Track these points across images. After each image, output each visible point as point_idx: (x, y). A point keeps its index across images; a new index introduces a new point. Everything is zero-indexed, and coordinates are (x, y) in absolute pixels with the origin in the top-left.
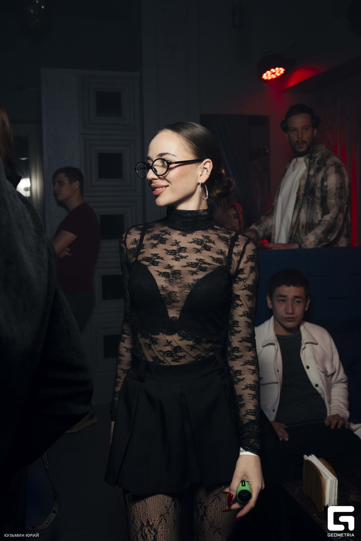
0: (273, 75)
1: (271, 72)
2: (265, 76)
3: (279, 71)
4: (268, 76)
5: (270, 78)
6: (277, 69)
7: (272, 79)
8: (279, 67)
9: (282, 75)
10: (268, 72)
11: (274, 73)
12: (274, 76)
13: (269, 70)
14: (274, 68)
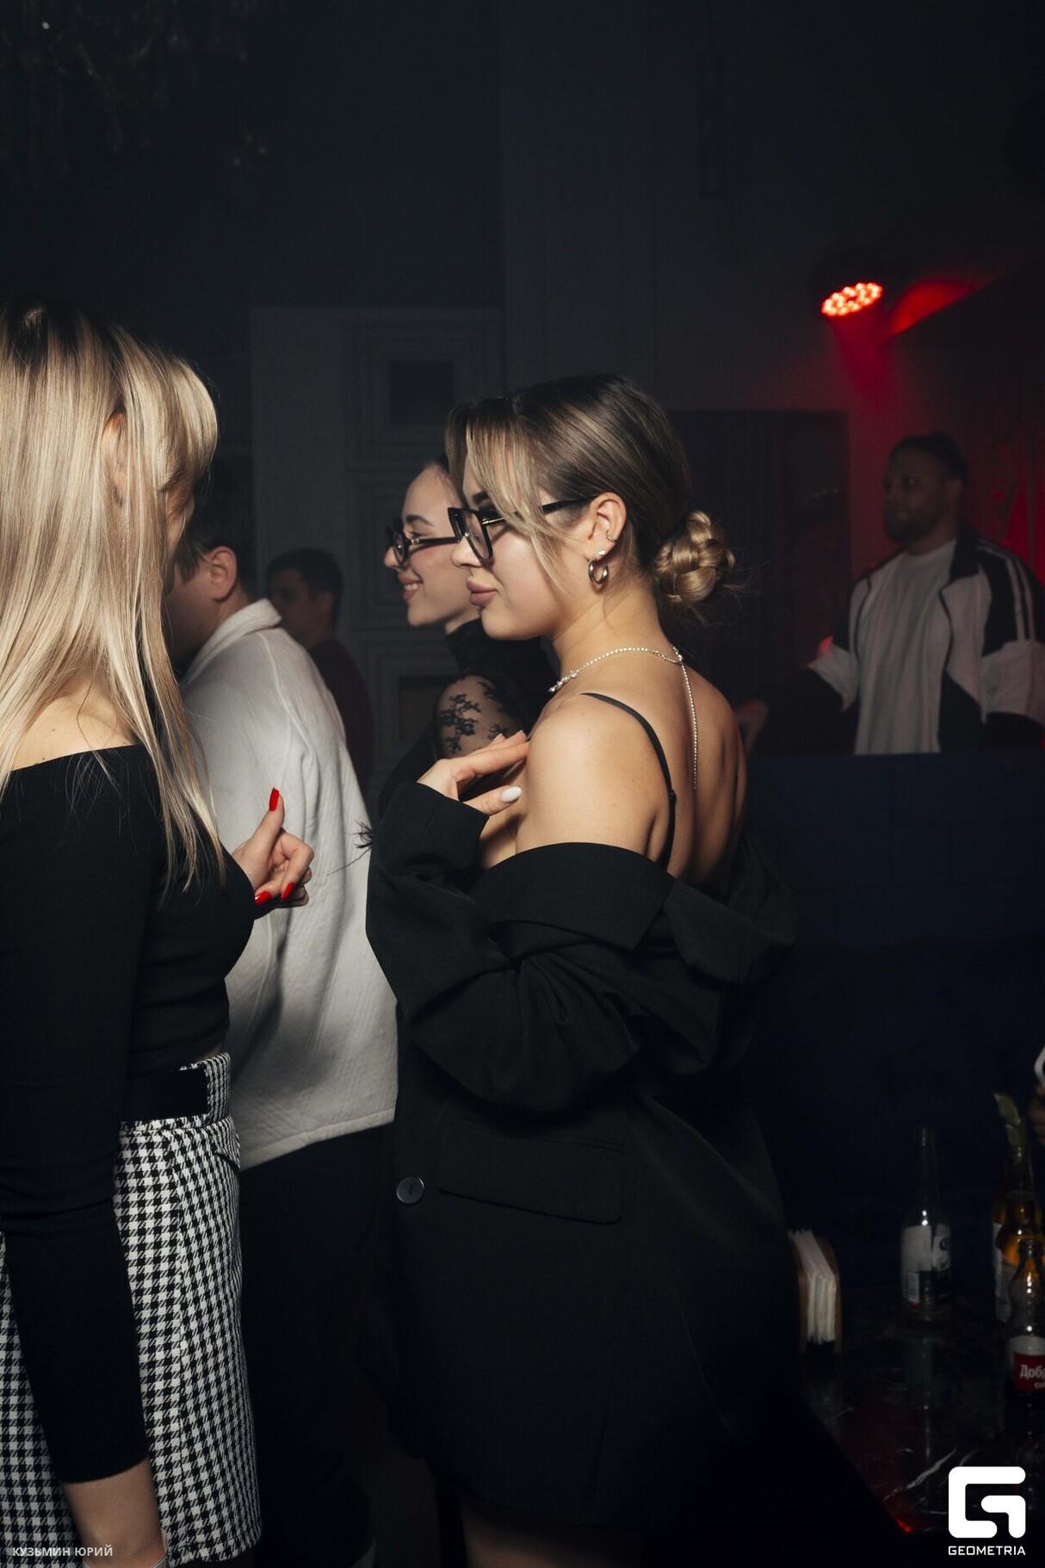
0: (851, 303)
1: (845, 295)
2: (828, 307)
3: (867, 293)
4: (836, 305)
5: (844, 311)
6: (860, 286)
7: (851, 315)
8: (865, 282)
9: (877, 303)
10: (836, 296)
11: (854, 299)
12: (855, 307)
13: (839, 290)
14: (853, 285)
